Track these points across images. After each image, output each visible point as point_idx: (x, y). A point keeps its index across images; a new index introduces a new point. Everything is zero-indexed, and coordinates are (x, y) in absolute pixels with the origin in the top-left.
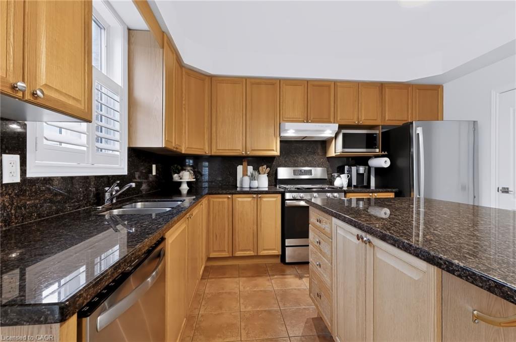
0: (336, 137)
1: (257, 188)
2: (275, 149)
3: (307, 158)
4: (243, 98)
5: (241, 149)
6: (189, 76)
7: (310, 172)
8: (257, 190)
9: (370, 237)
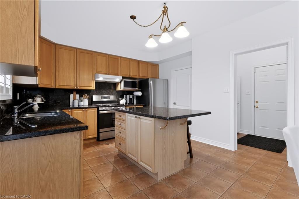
0: (121, 82)
1: (83, 106)
2: (92, 86)
3: (107, 91)
4: (75, 59)
5: (74, 86)
6: (42, 42)
7: (109, 98)
8: (82, 107)
9: (139, 116)
